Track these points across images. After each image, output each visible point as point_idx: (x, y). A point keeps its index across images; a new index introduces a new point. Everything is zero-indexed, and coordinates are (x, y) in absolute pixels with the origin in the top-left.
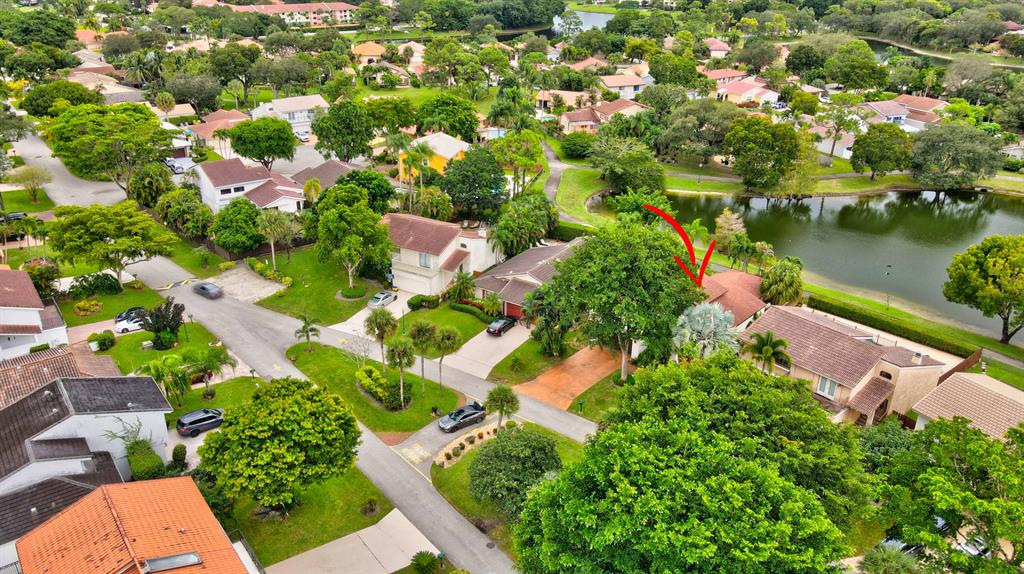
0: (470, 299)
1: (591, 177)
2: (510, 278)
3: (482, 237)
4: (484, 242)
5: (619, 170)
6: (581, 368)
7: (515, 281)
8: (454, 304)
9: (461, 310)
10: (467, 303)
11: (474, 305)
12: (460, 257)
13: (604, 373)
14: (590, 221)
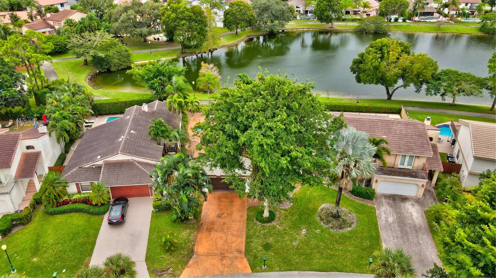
0: (66, 198)
1: (77, 65)
2: (100, 163)
3: (44, 134)
4: (47, 137)
5: (101, 54)
6: (221, 221)
7: (109, 165)
8: (51, 210)
9: (64, 212)
10: (66, 203)
11: (75, 202)
12: (31, 161)
13: (242, 216)
14: (106, 95)
